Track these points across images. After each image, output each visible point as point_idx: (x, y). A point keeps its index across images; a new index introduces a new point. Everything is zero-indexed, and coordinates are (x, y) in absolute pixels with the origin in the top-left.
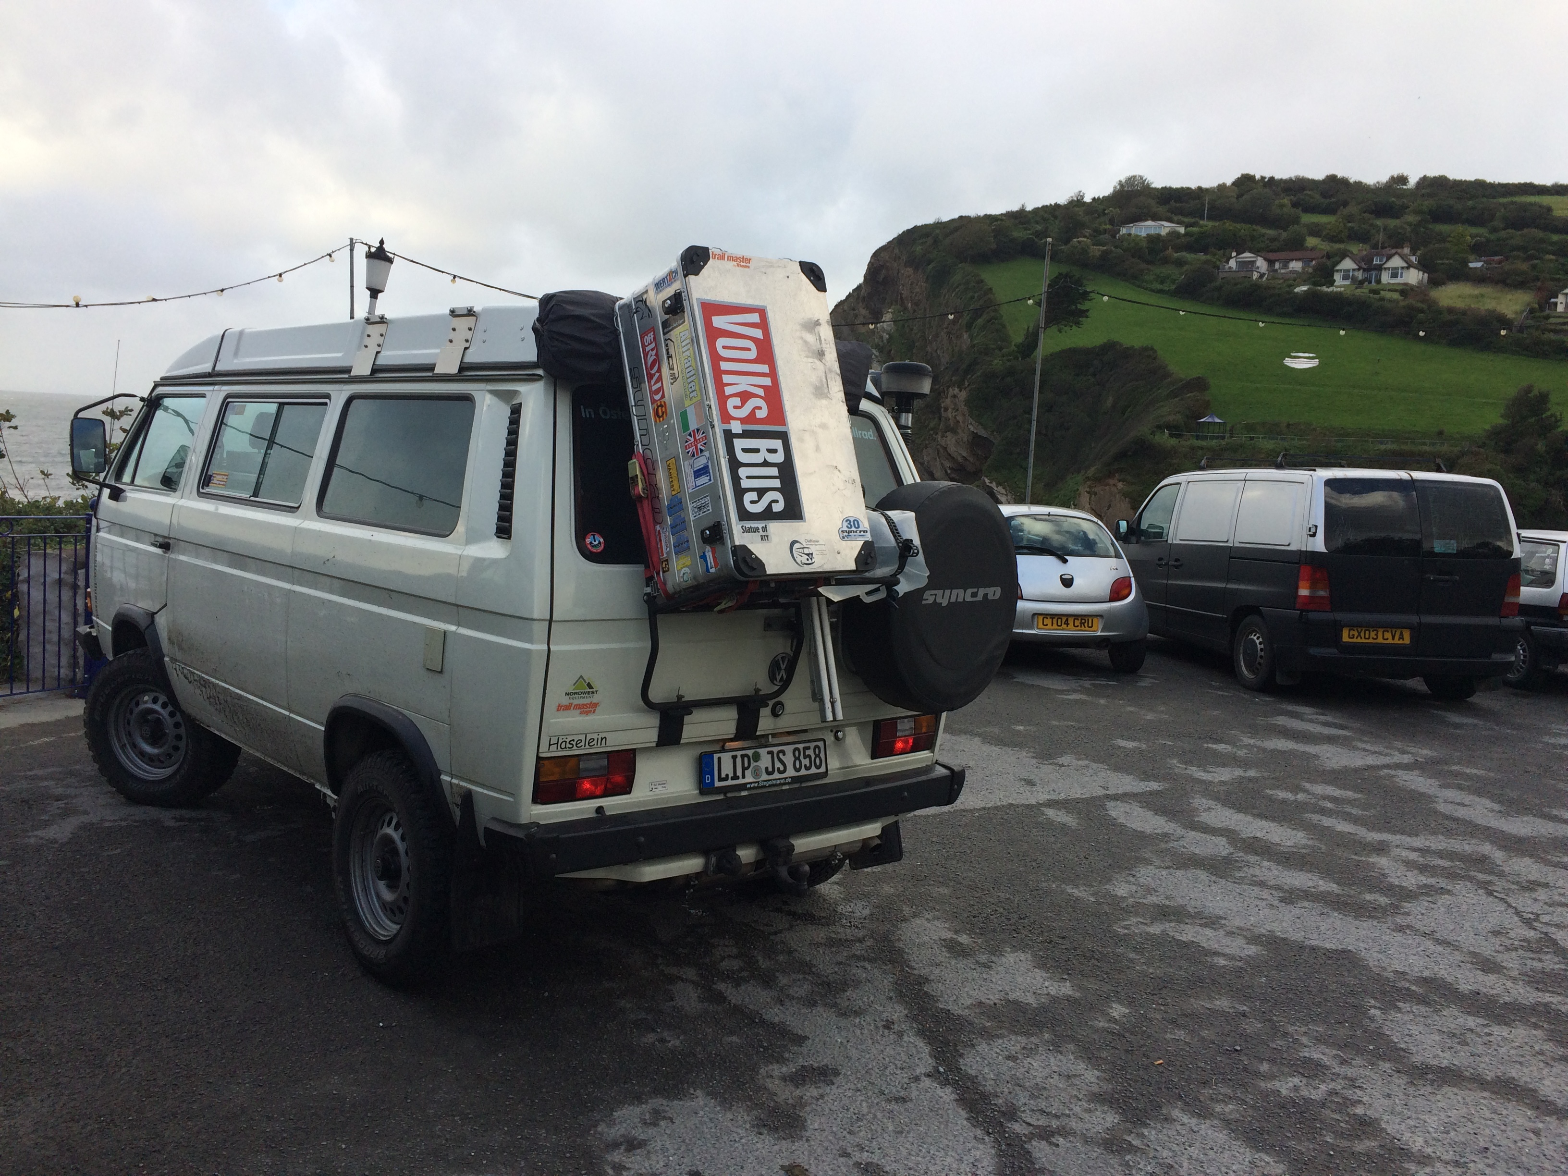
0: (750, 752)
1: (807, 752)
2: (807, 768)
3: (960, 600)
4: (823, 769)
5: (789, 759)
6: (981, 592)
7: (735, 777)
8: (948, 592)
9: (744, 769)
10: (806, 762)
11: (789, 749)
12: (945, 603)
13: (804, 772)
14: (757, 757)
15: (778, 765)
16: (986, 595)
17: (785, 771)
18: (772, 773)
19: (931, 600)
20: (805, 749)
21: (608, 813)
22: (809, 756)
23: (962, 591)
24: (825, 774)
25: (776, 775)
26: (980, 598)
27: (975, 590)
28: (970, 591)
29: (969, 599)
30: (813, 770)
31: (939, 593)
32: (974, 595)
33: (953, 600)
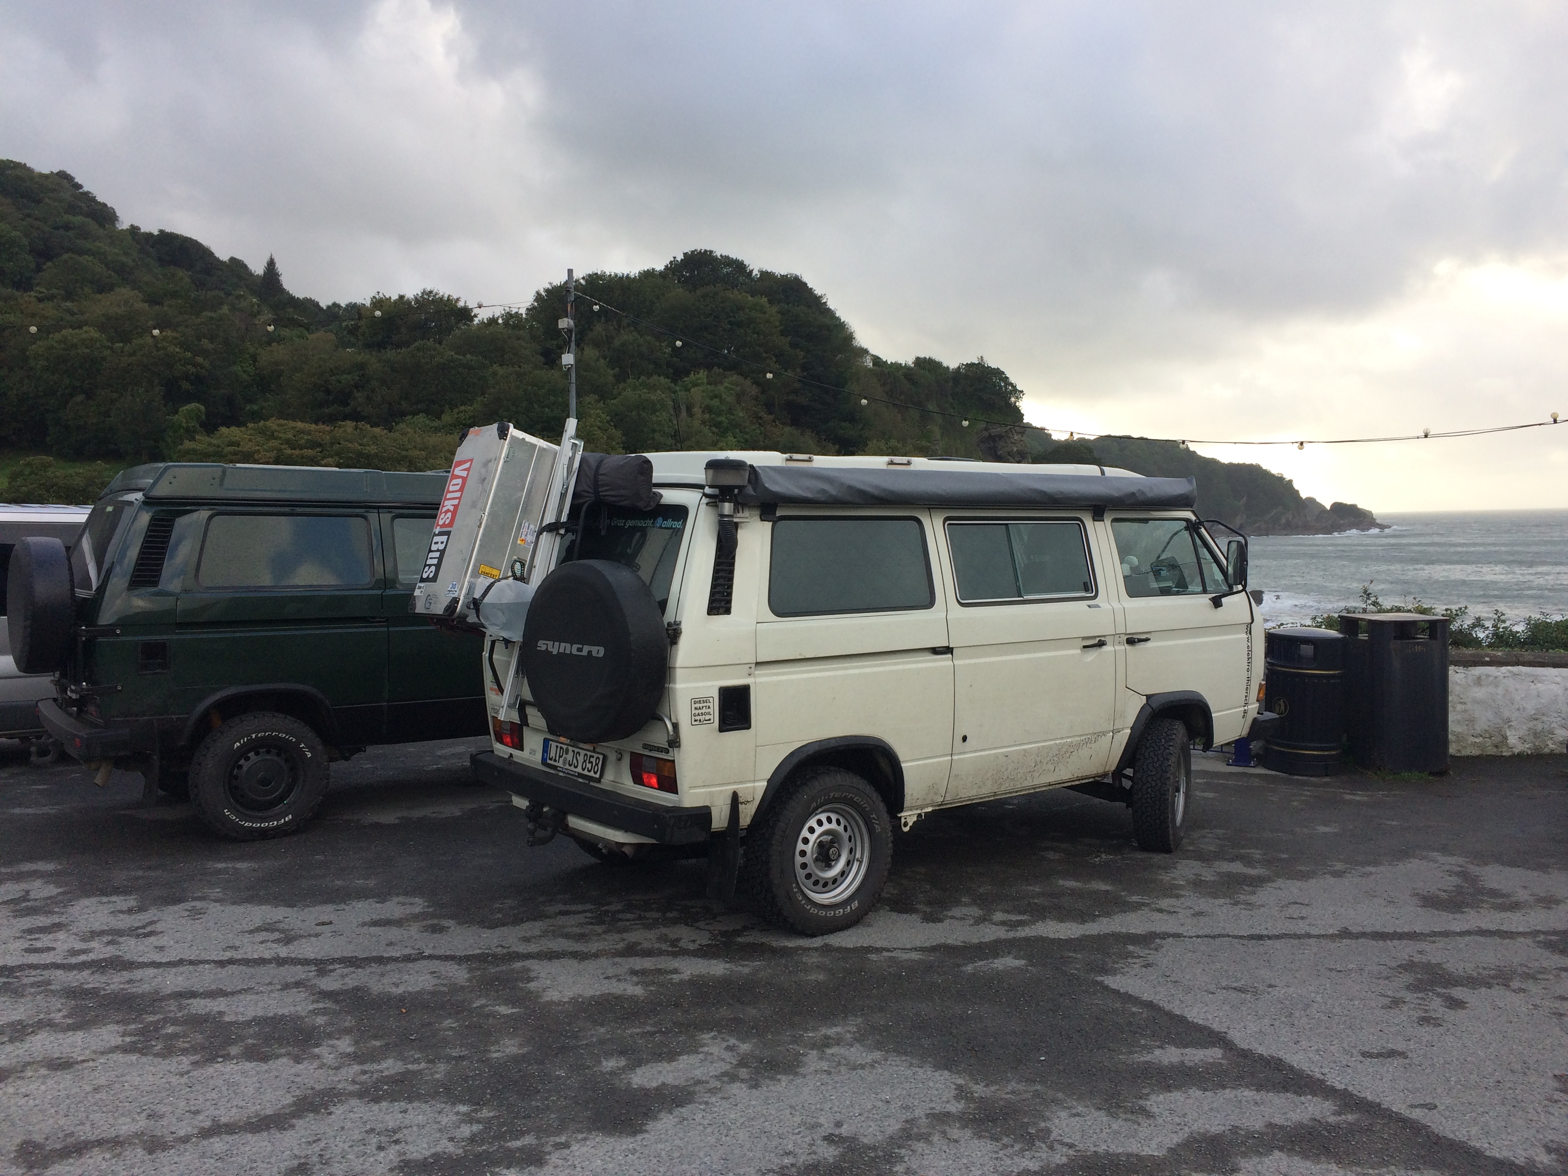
0: (565, 747)
1: (592, 759)
2: (589, 771)
3: (568, 652)
4: (597, 776)
5: (581, 759)
6: (586, 649)
7: (555, 761)
8: (557, 644)
9: (560, 757)
10: (589, 766)
11: (583, 752)
12: (555, 652)
13: (586, 772)
14: (567, 752)
15: (575, 761)
16: (590, 652)
17: (576, 767)
18: (570, 765)
19: (544, 648)
20: (591, 756)
21: (515, 760)
22: (592, 763)
23: (569, 645)
24: (599, 781)
25: (572, 768)
26: (584, 653)
27: (581, 646)
28: (575, 647)
29: (575, 652)
30: (592, 774)
31: (550, 643)
32: (580, 650)
33: (562, 650)
